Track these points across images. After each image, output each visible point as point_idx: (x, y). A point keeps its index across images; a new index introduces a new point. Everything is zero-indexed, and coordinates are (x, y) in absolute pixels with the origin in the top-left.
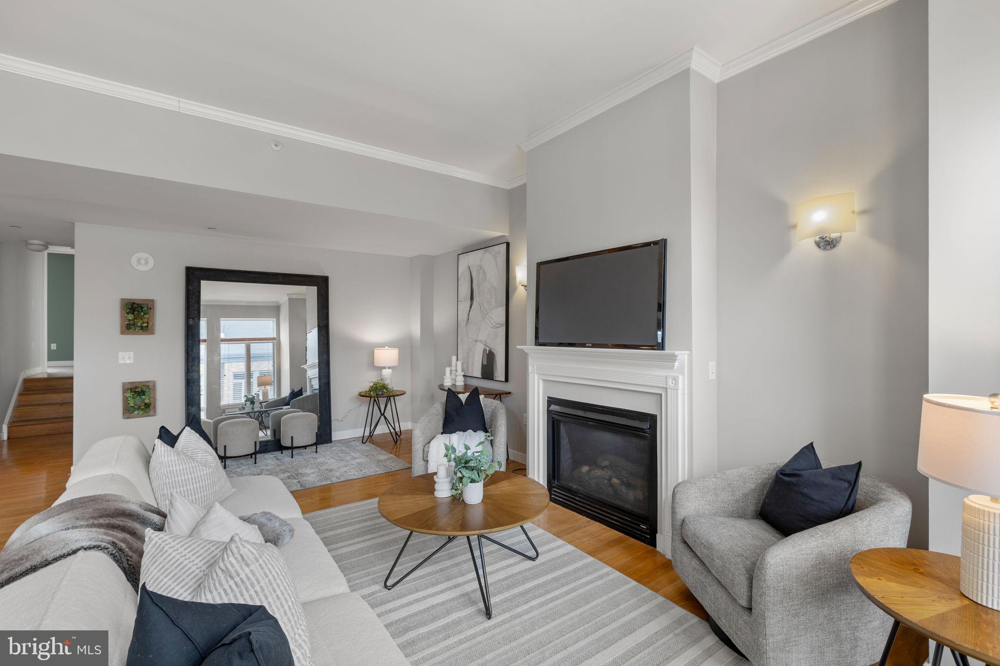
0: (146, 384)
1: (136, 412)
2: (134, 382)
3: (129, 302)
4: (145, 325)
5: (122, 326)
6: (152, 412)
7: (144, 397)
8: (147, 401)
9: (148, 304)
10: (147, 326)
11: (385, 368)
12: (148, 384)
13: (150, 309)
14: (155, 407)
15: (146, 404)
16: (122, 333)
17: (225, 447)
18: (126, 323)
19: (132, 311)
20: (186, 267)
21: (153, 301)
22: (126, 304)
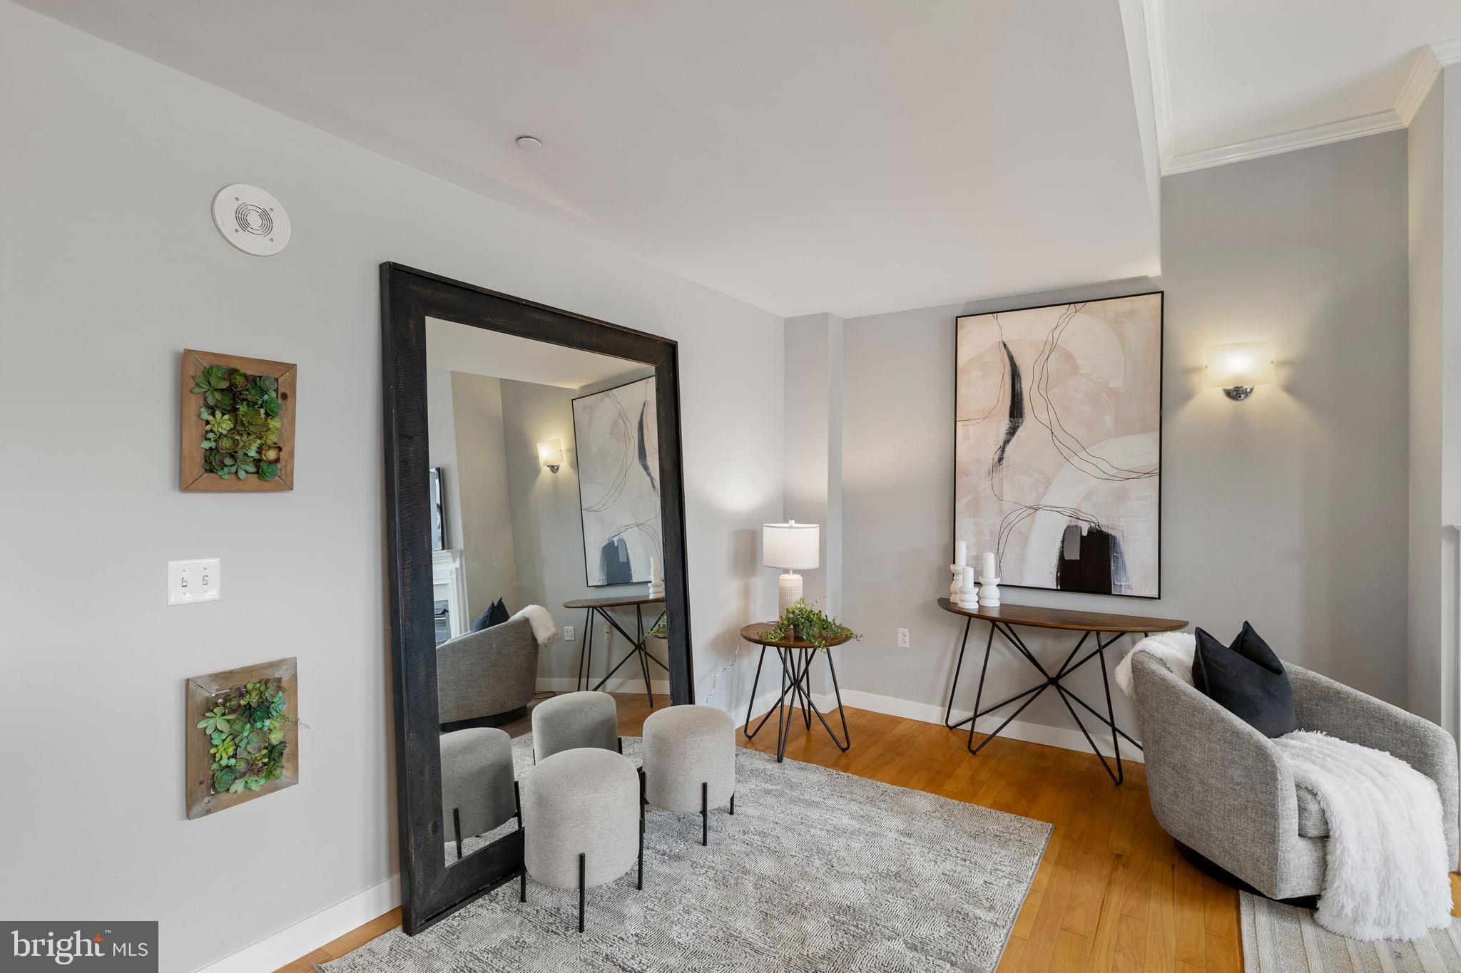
0: (269, 673)
1: (238, 786)
2: (231, 673)
3: (218, 367)
4: (272, 455)
5: (181, 458)
6: (286, 774)
7: (267, 723)
8: (275, 738)
9: (277, 380)
10: (277, 460)
11: (786, 571)
12: (277, 676)
13: (284, 396)
14: (295, 756)
15: (271, 749)
16: (186, 485)
17: (582, 858)
18: (206, 445)
19: (227, 401)
20: (382, 267)
21: (291, 368)
22: (207, 373)
